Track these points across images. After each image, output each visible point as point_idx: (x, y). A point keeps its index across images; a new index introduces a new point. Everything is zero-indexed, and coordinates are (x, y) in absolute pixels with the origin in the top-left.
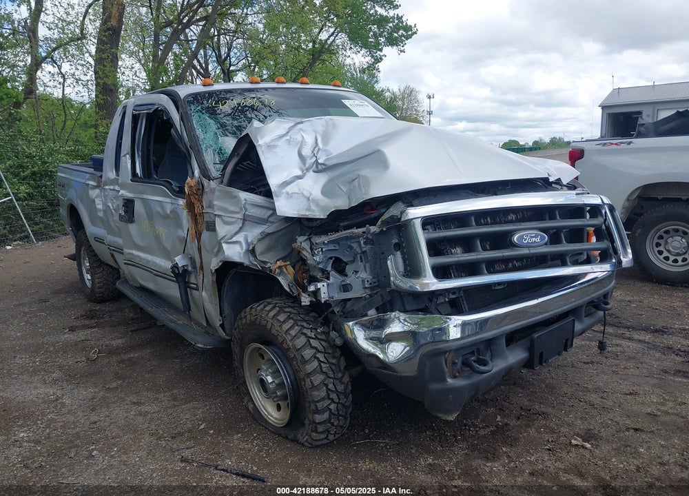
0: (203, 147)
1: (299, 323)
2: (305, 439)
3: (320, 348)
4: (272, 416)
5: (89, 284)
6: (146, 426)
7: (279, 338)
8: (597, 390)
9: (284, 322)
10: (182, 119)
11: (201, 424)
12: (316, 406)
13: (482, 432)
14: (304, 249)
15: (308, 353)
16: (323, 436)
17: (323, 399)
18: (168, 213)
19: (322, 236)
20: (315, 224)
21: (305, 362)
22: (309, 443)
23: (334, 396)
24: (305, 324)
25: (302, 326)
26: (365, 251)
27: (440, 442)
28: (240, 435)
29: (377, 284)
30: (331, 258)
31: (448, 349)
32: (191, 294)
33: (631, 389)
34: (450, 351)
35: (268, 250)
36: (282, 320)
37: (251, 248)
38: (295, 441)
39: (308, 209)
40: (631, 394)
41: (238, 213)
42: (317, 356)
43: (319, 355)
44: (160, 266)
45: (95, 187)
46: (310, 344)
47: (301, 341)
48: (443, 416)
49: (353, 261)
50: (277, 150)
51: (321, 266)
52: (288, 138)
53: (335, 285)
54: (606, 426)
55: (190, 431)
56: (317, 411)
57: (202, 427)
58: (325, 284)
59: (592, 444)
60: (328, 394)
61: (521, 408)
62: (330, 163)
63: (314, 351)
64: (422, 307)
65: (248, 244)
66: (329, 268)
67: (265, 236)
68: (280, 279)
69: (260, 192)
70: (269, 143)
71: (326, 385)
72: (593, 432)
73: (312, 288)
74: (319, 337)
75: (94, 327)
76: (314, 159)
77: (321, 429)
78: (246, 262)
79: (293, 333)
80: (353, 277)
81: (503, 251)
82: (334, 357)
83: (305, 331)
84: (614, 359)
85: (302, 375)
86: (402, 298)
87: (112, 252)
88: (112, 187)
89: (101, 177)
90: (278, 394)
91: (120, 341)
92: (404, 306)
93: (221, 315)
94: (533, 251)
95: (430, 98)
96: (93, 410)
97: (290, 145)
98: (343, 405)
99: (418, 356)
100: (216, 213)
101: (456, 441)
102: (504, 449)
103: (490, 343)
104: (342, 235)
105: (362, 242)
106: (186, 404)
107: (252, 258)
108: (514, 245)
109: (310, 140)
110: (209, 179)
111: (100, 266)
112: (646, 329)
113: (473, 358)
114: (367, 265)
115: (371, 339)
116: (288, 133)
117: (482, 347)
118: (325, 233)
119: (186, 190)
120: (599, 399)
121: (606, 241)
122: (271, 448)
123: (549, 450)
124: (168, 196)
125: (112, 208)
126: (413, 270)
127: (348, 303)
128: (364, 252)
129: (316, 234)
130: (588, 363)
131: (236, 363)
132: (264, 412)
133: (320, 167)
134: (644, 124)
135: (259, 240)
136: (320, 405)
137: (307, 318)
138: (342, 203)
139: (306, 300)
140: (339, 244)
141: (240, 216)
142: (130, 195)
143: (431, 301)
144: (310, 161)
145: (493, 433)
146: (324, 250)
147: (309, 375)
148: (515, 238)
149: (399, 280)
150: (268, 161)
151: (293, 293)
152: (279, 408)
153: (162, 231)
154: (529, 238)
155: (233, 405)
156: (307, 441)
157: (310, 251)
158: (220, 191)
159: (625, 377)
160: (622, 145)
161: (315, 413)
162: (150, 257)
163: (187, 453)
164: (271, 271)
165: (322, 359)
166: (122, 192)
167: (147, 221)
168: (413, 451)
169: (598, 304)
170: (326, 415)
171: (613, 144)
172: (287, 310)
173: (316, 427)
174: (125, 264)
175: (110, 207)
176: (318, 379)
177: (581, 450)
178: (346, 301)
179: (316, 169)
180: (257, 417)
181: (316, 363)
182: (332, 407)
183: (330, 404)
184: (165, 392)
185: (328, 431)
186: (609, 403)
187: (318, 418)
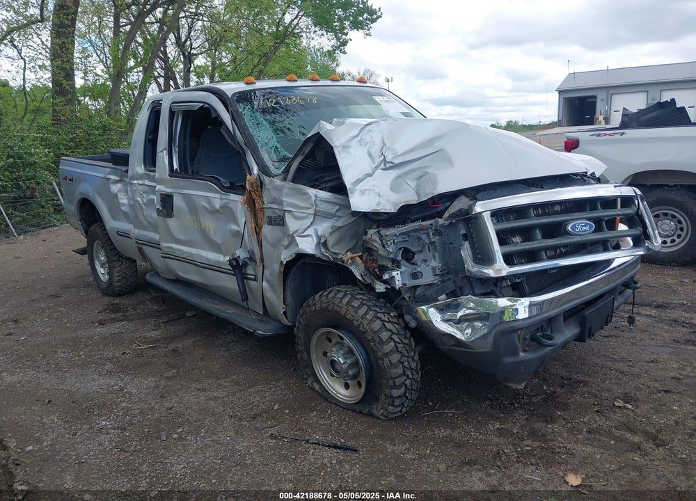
0: (259, 145)
1: (373, 309)
2: (380, 413)
3: (394, 330)
4: (340, 394)
5: (105, 278)
6: (222, 409)
7: (355, 322)
8: (623, 360)
9: (359, 308)
10: (233, 118)
11: (274, 405)
12: (394, 382)
13: (534, 400)
14: (374, 241)
15: (385, 335)
16: (399, 409)
17: (400, 376)
18: (218, 207)
19: (390, 229)
20: (383, 217)
21: (382, 343)
22: (385, 416)
23: (408, 373)
24: (377, 309)
25: (375, 311)
26: (434, 242)
27: (500, 409)
28: (315, 413)
29: (446, 271)
30: (400, 249)
31: (519, 327)
32: (248, 284)
33: (652, 357)
34: (522, 329)
35: (339, 242)
36: (356, 306)
37: (323, 241)
38: (371, 415)
39: (378, 204)
40: (652, 362)
41: (309, 208)
42: (393, 337)
43: (394, 337)
44: (208, 259)
45: (116, 182)
46: (386, 327)
47: (377, 325)
48: (514, 386)
49: (421, 251)
50: (351, 150)
51: (391, 256)
52: (359, 138)
53: (406, 273)
54: (639, 389)
55: (266, 411)
56: (395, 387)
57: (276, 407)
58: (399, 272)
59: (632, 405)
60: (404, 371)
61: (562, 378)
62: (397, 161)
63: (389, 333)
64: (489, 290)
65: (319, 238)
66: (399, 258)
67: (335, 230)
68: (352, 268)
69: (325, 188)
70: (344, 144)
71: (402, 363)
72: (630, 395)
73: (386, 277)
74: (392, 320)
75: (123, 321)
76: (383, 157)
77: (397, 402)
78: (318, 255)
79: (369, 317)
80: (423, 265)
81: (559, 239)
82: (406, 338)
83: (379, 315)
84: (629, 332)
85: (380, 354)
86: (471, 284)
87: (140, 246)
88: (140, 182)
89: (127, 171)
90: (350, 373)
91: (156, 332)
92: (473, 291)
93: (284, 304)
94: (584, 238)
95: (388, 81)
96: (162, 397)
97: (361, 145)
98: (416, 381)
99: (493, 334)
100: (286, 209)
101: (515, 408)
102: (559, 413)
103: (550, 321)
104: (411, 227)
105: (431, 234)
106: (250, 388)
107: (323, 250)
108: (568, 233)
109: (378, 140)
110: (270, 175)
111: (118, 260)
112: (649, 305)
113: (538, 334)
114: (436, 254)
115: (446, 321)
116: (359, 134)
117: (544, 325)
118: (393, 226)
119: (248, 187)
120: (627, 367)
121: (639, 227)
122: (348, 423)
123: (598, 411)
124: (217, 192)
125: (141, 203)
126: (484, 258)
127: (418, 289)
128: (432, 243)
129: (383, 227)
130: (607, 337)
131: (300, 347)
132: (332, 392)
133: (388, 165)
134: (628, 115)
135: (331, 234)
136: (398, 381)
137: (378, 304)
138: (412, 199)
139: (380, 288)
140: (408, 236)
141: (312, 211)
142: (168, 190)
143: (496, 285)
144: (378, 160)
145: (545, 400)
146: (395, 241)
147: (386, 354)
148: (569, 228)
149: (471, 267)
150: (343, 161)
151: (365, 281)
152: (347, 386)
153: (210, 224)
154: (580, 227)
155: (296, 387)
156: (382, 414)
157: (379, 242)
158: (289, 188)
159: (643, 347)
160: (615, 135)
161: (393, 388)
162: (194, 251)
163: (273, 431)
164: (343, 262)
165: (397, 340)
166: (158, 187)
167: (188, 216)
168: (480, 419)
169: (629, 284)
170: (403, 389)
171: (606, 134)
172: (358, 297)
173: (393, 401)
174: (162, 257)
175: (138, 202)
176: (395, 358)
177: (625, 411)
178: (416, 287)
179: (384, 167)
180: (326, 396)
181: (392, 344)
182: (408, 382)
183: (405, 380)
184: (225, 378)
185: (403, 404)
186: (637, 371)
187: (395, 393)
